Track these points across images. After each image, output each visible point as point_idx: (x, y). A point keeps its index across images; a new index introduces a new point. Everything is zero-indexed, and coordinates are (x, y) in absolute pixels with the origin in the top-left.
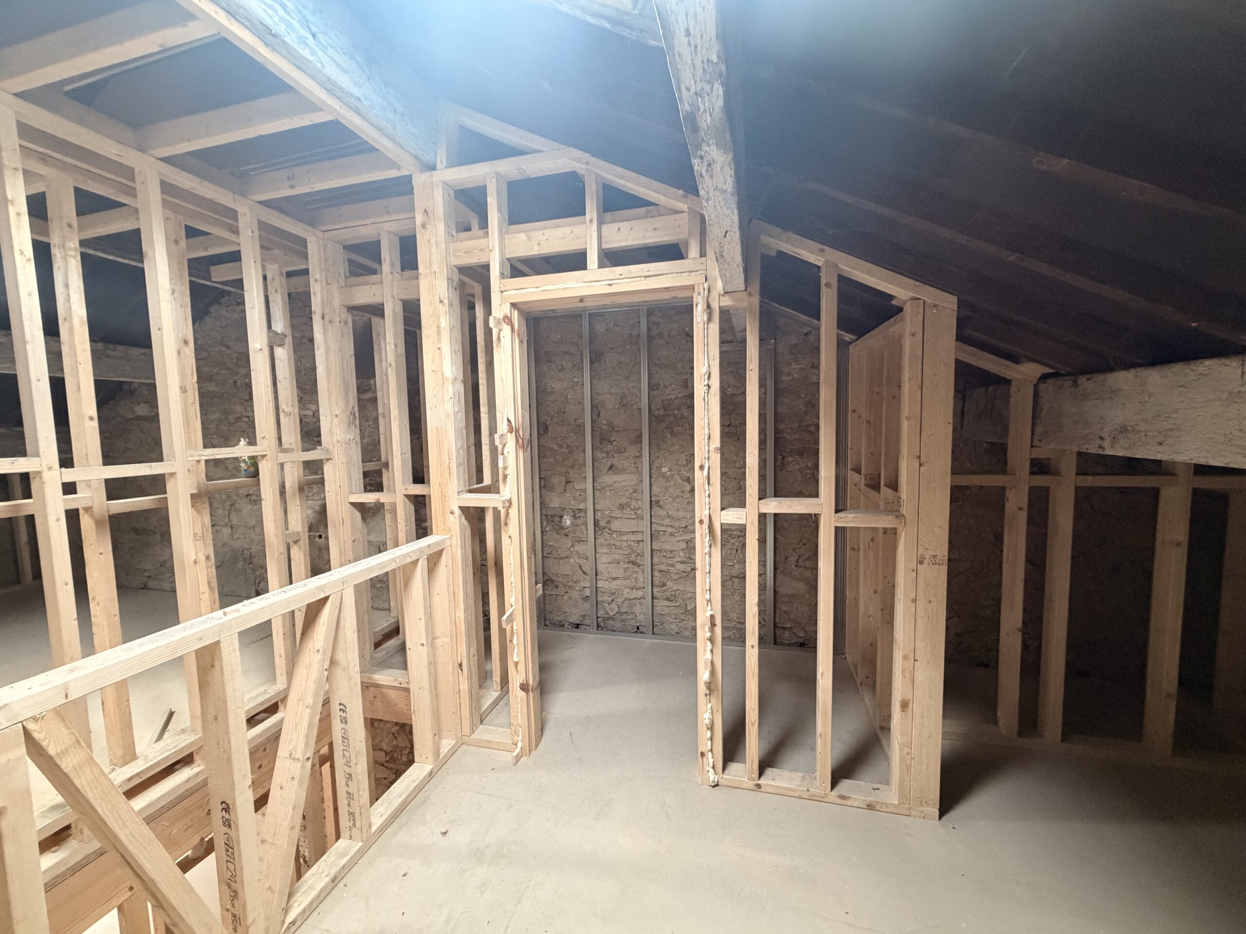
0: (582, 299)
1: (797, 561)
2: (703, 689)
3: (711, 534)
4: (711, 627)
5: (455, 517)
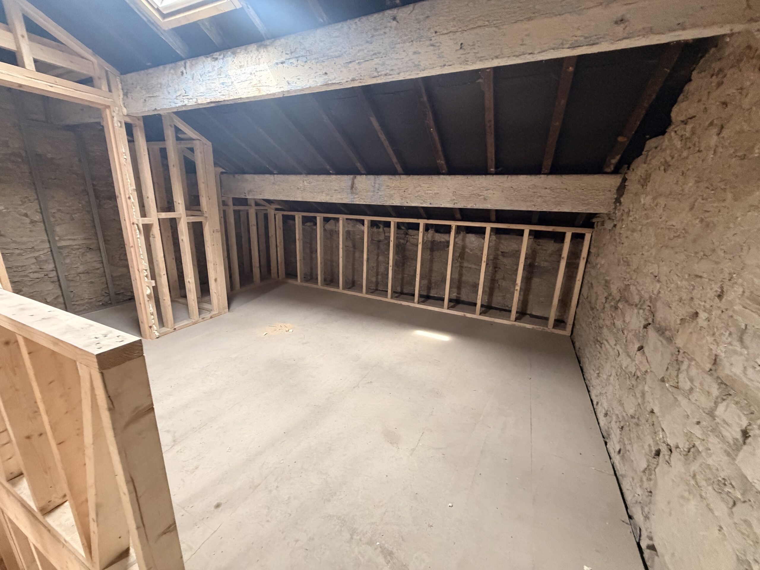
2: (146, 299)
3: (139, 229)
4: (146, 270)
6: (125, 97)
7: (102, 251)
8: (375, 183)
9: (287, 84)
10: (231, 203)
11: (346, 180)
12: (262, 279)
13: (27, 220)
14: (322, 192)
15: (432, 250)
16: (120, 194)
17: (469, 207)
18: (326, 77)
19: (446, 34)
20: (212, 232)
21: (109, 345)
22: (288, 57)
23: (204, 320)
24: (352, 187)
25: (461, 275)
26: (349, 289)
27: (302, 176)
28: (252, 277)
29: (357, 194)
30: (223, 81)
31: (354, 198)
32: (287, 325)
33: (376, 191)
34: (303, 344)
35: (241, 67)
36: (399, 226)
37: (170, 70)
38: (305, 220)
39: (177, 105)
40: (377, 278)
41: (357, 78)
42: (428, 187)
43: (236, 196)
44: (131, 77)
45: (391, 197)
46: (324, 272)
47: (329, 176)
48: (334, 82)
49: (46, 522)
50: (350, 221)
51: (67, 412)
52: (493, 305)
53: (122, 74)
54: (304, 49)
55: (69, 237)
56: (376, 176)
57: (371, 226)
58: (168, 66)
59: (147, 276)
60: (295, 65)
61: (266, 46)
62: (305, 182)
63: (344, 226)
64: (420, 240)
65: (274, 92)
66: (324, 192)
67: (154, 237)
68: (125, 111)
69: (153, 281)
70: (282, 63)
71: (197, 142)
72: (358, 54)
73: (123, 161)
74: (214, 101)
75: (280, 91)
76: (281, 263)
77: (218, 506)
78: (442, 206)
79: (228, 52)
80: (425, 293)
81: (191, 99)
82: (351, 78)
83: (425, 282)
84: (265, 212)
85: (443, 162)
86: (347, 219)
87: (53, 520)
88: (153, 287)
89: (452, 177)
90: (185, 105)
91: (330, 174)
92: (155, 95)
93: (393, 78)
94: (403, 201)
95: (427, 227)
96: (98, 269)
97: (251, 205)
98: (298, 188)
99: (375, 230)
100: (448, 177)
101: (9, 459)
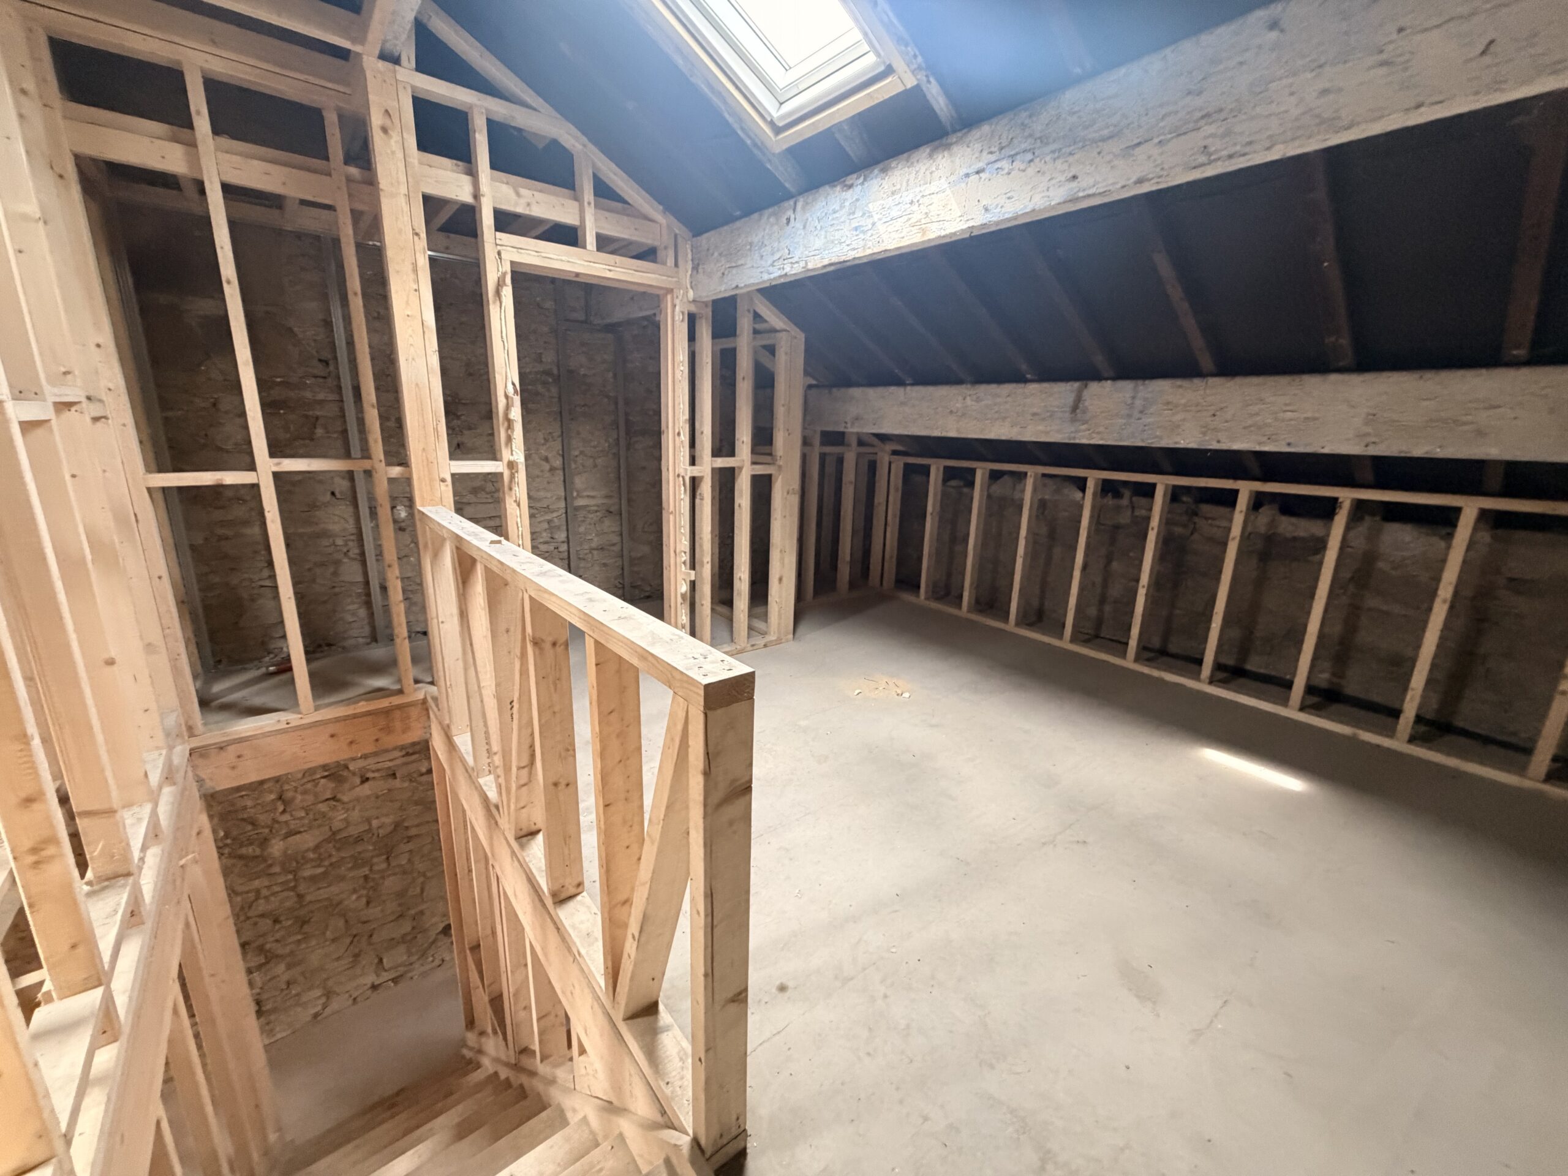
0: (577, 275)
1: (643, 528)
2: (680, 600)
3: (684, 485)
4: (685, 553)
5: (447, 486)
6: (695, 272)
7: (623, 515)
8: (1133, 398)
9: (983, 211)
10: (817, 441)
11: (1063, 392)
12: (852, 585)
13: (547, 467)
14: (1004, 419)
15: (1264, 557)
16: (667, 427)
17: (1418, 452)
18: (1074, 184)
19: (1438, 26)
20: (785, 494)
21: (715, 674)
22: (993, 158)
23: (755, 647)
24: (1075, 408)
25: (1351, 627)
26: (1030, 625)
27: (964, 386)
28: (835, 581)
29: (1085, 422)
30: (857, 225)
31: (1076, 432)
32: (900, 683)
33: (1136, 414)
34: (932, 726)
35: (893, 193)
36: (1175, 495)
37: (768, 218)
38: (950, 474)
39: (772, 276)
40: (1101, 611)
41: (1150, 176)
42: (1286, 405)
43: (830, 428)
44: (709, 239)
45: (1175, 428)
46: (977, 585)
47: (1022, 385)
48: (1091, 192)
49: (557, 914)
50: (1048, 481)
51: (620, 761)
52: (1459, 723)
53: (694, 236)
54: (1030, 136)
55: (588, 494)
56: (1140, 382)
57: (1103, 490)
58: (767, 212)
59: (684, 563)
60: (1006, 171)
61: (948, 147)
62: (968, 398)
63: (1035, 490)
64: (1236, 530)
65: (953, 231)
66: (1009, 420)
67: (702, 499)
68: (691, 294)
69: (693, 572)
70: (978, 172)
71: (783, 335)
72: (1162, 124)
73: (678, 375)
74: (837, 261)
75: (965, 226)
76: (891, 557)
77: (782, 988)
78: (1326, 451)
79: (873, 170)
80: (1230, 661)
81: (797, 262)
82: (1134, 179)
83: (1235, 633)
84: (872, 457)
85: (1345, 341)
86: (1044, 475)
87: (567, 915)
88: (691, 581)
89: (1368, 377)
90: (786, 275)
91: (1026, 381)
92: (740, 262)
93: (1249, 160)
94: (1207, 438)
95: (1259, 501)
96: (614, 545)
97: (849, 445)
98: (951, 412)
99: (1110, 501)
100: (1355, 379)
101: (523, 808)
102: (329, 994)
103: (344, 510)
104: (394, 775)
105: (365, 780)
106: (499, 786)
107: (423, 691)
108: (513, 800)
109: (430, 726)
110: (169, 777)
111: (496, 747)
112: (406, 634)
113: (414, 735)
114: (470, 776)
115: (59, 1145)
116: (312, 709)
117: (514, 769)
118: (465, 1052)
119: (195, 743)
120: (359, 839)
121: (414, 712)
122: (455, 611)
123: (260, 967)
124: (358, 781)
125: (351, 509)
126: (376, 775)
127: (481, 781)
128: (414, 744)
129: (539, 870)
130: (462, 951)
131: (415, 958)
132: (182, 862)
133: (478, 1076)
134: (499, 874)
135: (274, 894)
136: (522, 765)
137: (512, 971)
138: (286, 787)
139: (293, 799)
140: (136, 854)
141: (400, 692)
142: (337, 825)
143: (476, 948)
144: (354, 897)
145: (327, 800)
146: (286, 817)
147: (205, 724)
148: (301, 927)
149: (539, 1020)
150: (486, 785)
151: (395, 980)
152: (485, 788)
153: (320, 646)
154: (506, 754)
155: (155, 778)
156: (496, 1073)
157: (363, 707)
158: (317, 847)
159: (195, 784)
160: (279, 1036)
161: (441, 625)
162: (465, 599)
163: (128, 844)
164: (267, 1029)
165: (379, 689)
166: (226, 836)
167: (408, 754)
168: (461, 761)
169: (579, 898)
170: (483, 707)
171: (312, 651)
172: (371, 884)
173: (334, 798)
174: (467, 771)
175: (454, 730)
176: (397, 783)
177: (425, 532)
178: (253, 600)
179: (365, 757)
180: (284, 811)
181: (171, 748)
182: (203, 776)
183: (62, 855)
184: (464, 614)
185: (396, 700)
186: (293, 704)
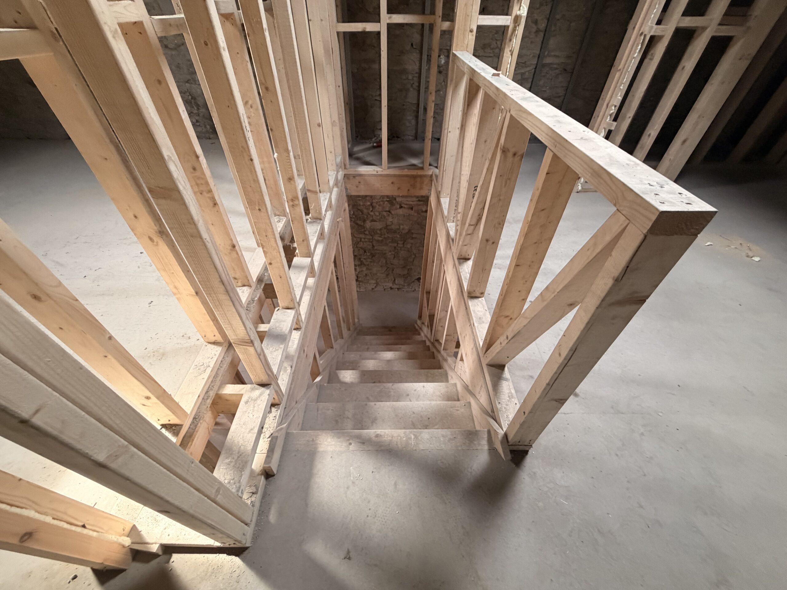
3: (642, 43)
4: (615, 106)
5: (473, 35)
7: (574, 75)
20: (737, 58)
49: (468, 302)
55: (557, 54)
59: (611, 115)
67: (651, 59)
69: (614, 123)
87: (472, 304)
101: (465, 245)
102: (377, 284)
103: (415, 56)
104: (412, 209)
105: (401, 207)
106: (457, 230)
107: (432, 171)
108: (462, 240)
109: (431, 190)
110: (336, 184)
111: (460, 209)
112: (430, 137)
113: (424, 193)
114: (444, 221)
115: (296, 305)
116: (387, 167)
117: (467, 225)
118: (416, 325)
119: (347, 172)
120: (395, 232)
121: (426, 181)
122: (459, 125)
123: (359, 265)
124: (398, 207)
125: (418, 56)
126: (405, 206)
127: (448, 224)
128: (422, 197)
129: (466, 278)
130: (423, 291)
131: (406, 284)
132: (338, 220)
133: (418, 338)
134: (446, 270)
135: (366, 242)
136: (472, 224)
137: (440, 311)
138: (374, 201)
139: (376, 207)
140: (323, 212)
141: (422, 168)
142: (389, 223)
143: (428, 293)
144: (390, 253)
145: (387, 211)
146: (372, 213)
147: (350, 164)
148: (372, 257)
149: (446, 335)
150: (450, 227)
151: (398, 289)
152: (449, 229)
153: (394, 137)
154: (465, 216)
155: (332, 183)
156: (425, 341)
157: (406, 172)
158: (381, 230)
159: (345, 190)
160: (362, 290)
161: (449, 133)
162: (466, 116)
163: (321, 208)
164: (359, 286)
165: (414, 165)
166: (354, 214)
167: (419, 201)
168: (441, 211)
169: (480, 299)
170: (459, 186)
171: (390, 139)
172: (396, 251)
173: (389, 211)
174: (443, 217)
175: (442, 196)
176: (412, 212)
177: (453, 68)
178: (372, 107)
179: (402, 197)
180: (372, 211)
181: (338, 172)
182: (348, 187)
183: (299, 205)
184: (463, 127)
185: (420, 172)
186: (380, 164)
